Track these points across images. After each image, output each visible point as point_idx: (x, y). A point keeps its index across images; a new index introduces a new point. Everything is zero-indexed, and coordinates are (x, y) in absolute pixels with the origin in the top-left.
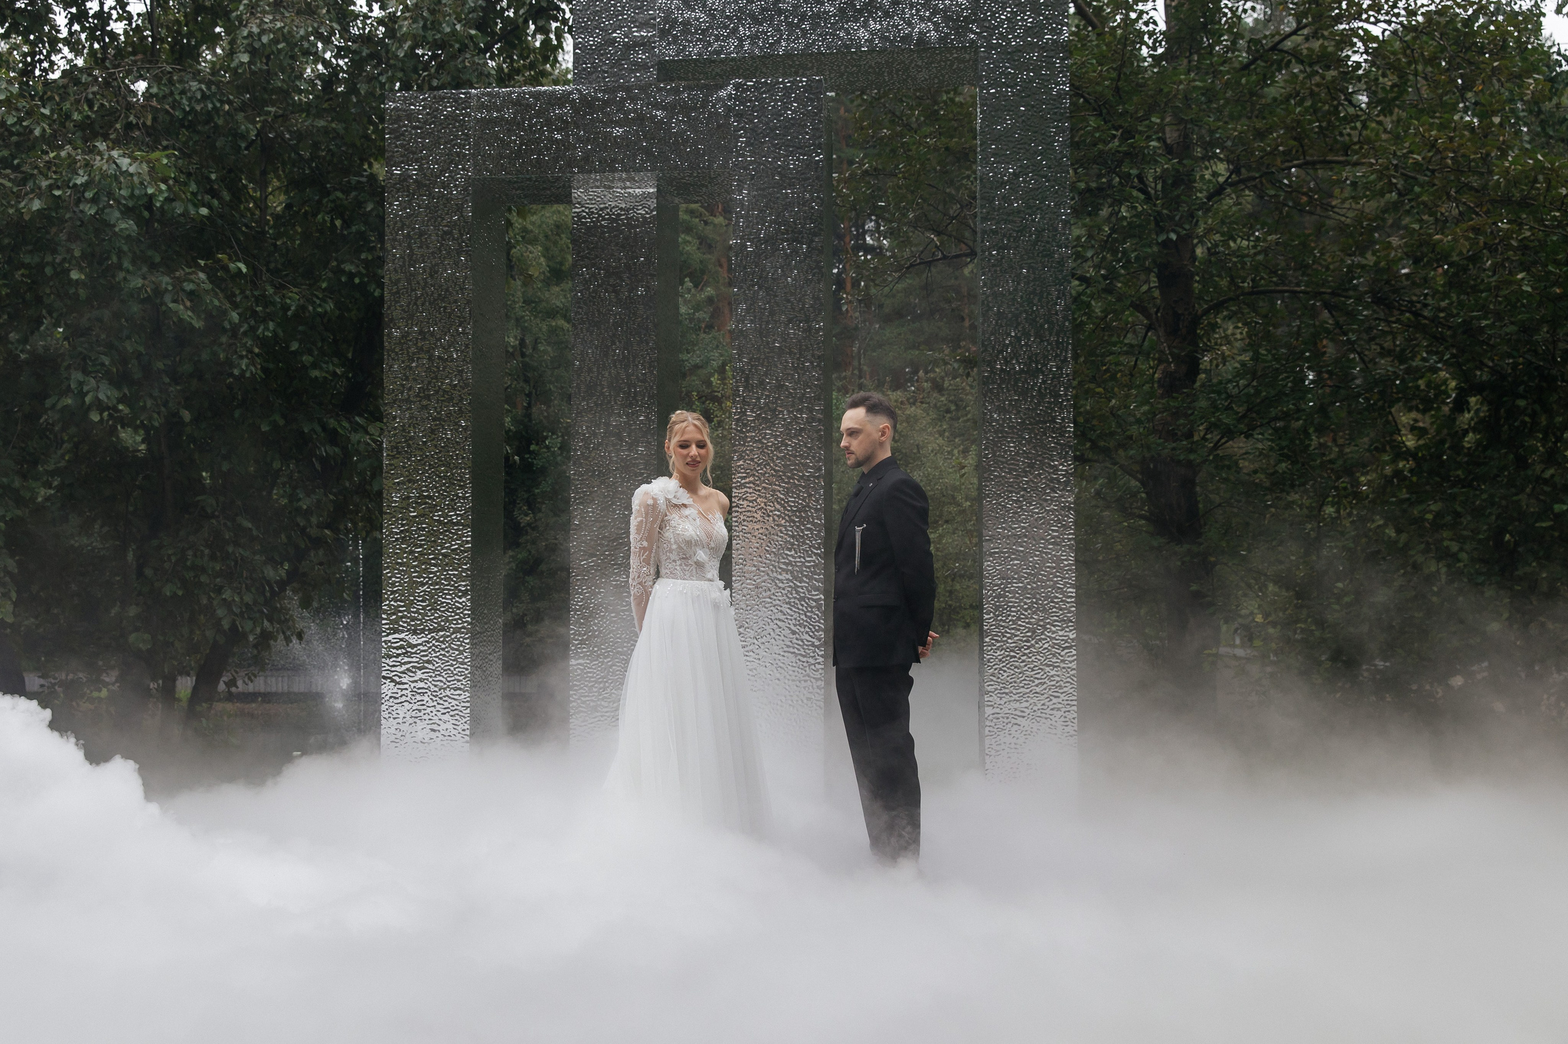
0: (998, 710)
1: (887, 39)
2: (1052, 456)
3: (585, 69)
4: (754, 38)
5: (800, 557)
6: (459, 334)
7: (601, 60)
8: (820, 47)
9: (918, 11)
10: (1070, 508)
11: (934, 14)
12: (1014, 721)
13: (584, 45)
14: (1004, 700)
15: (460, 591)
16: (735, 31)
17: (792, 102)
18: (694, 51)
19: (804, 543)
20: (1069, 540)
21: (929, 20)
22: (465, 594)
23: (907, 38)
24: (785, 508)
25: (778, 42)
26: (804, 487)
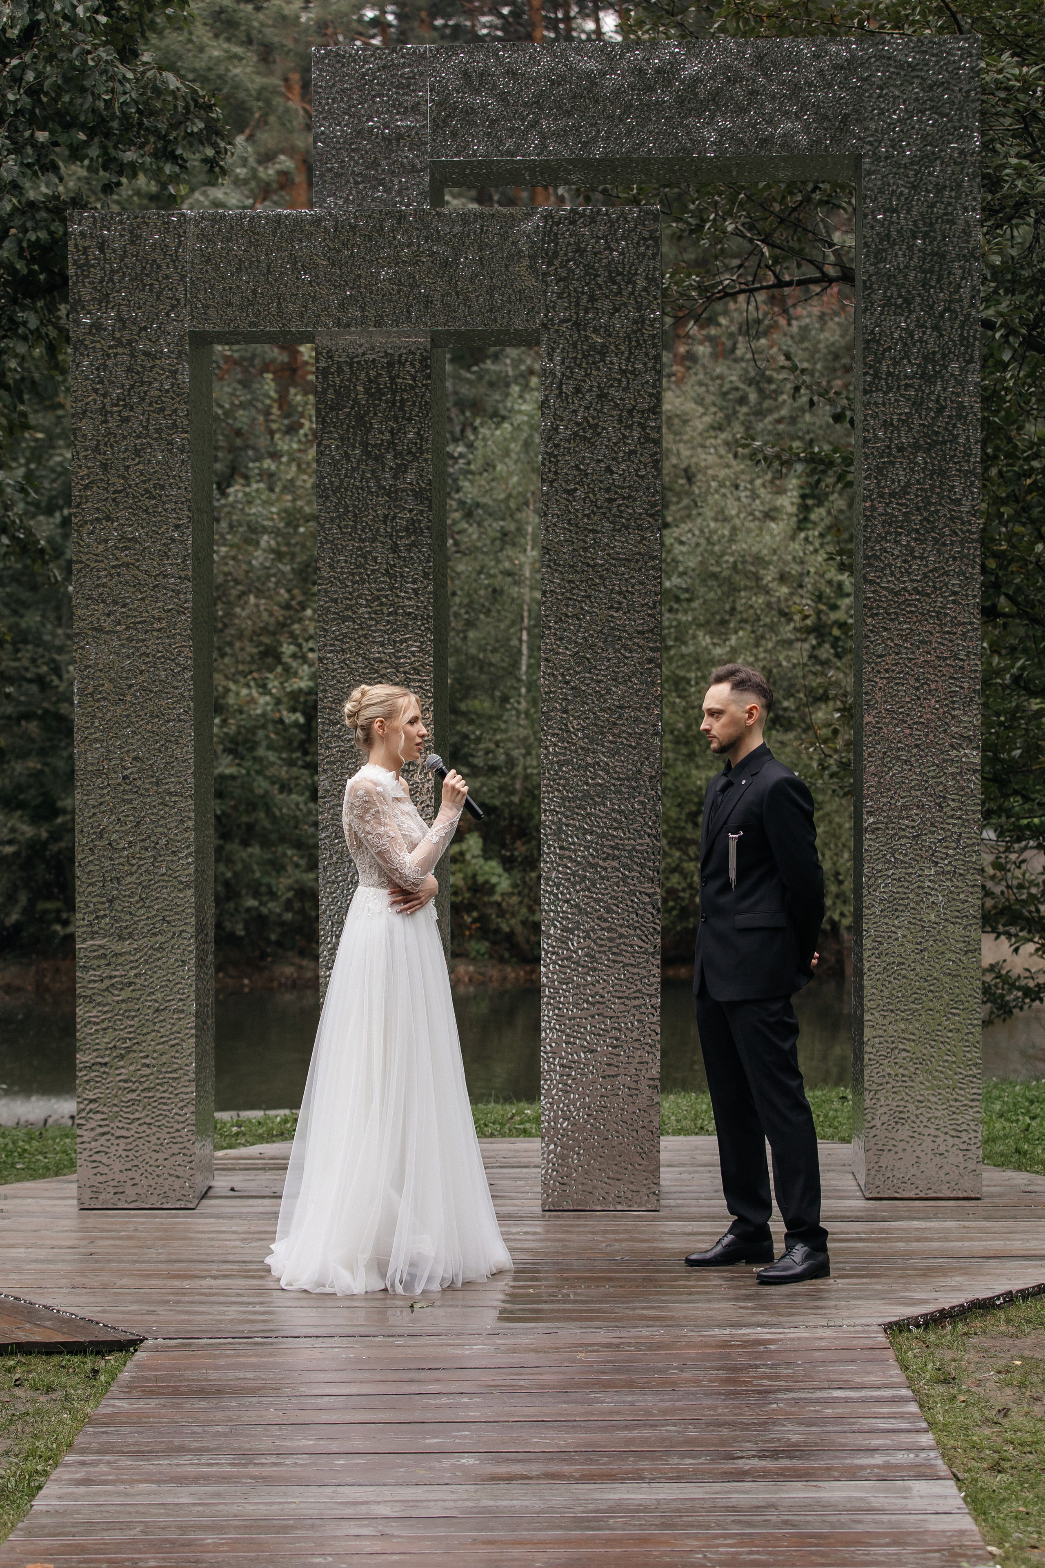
0: (880, 1032)
1: (741, 141)
2: (953, 702)
3: (330, 170)
4: (561, 135)
5: (629, 839)
6: (173, 540)
7: (352, 159)
8: (650, 150)
9: (781, 103)
10: (975, 771)
11: (803, 108)
12: (901, 1046)
13: (328, 137)
14: (889, 1019)
15: (181, 882)
16: (534, 124)
17: (617, 241)
18: (479, 148)
19: (634, 821)
20: (974, 812)
21: (798, 117)
22: (188, 886)
23: (765, 142)
24: (608, 773)
25: (594, 140)
26: (634, 748)
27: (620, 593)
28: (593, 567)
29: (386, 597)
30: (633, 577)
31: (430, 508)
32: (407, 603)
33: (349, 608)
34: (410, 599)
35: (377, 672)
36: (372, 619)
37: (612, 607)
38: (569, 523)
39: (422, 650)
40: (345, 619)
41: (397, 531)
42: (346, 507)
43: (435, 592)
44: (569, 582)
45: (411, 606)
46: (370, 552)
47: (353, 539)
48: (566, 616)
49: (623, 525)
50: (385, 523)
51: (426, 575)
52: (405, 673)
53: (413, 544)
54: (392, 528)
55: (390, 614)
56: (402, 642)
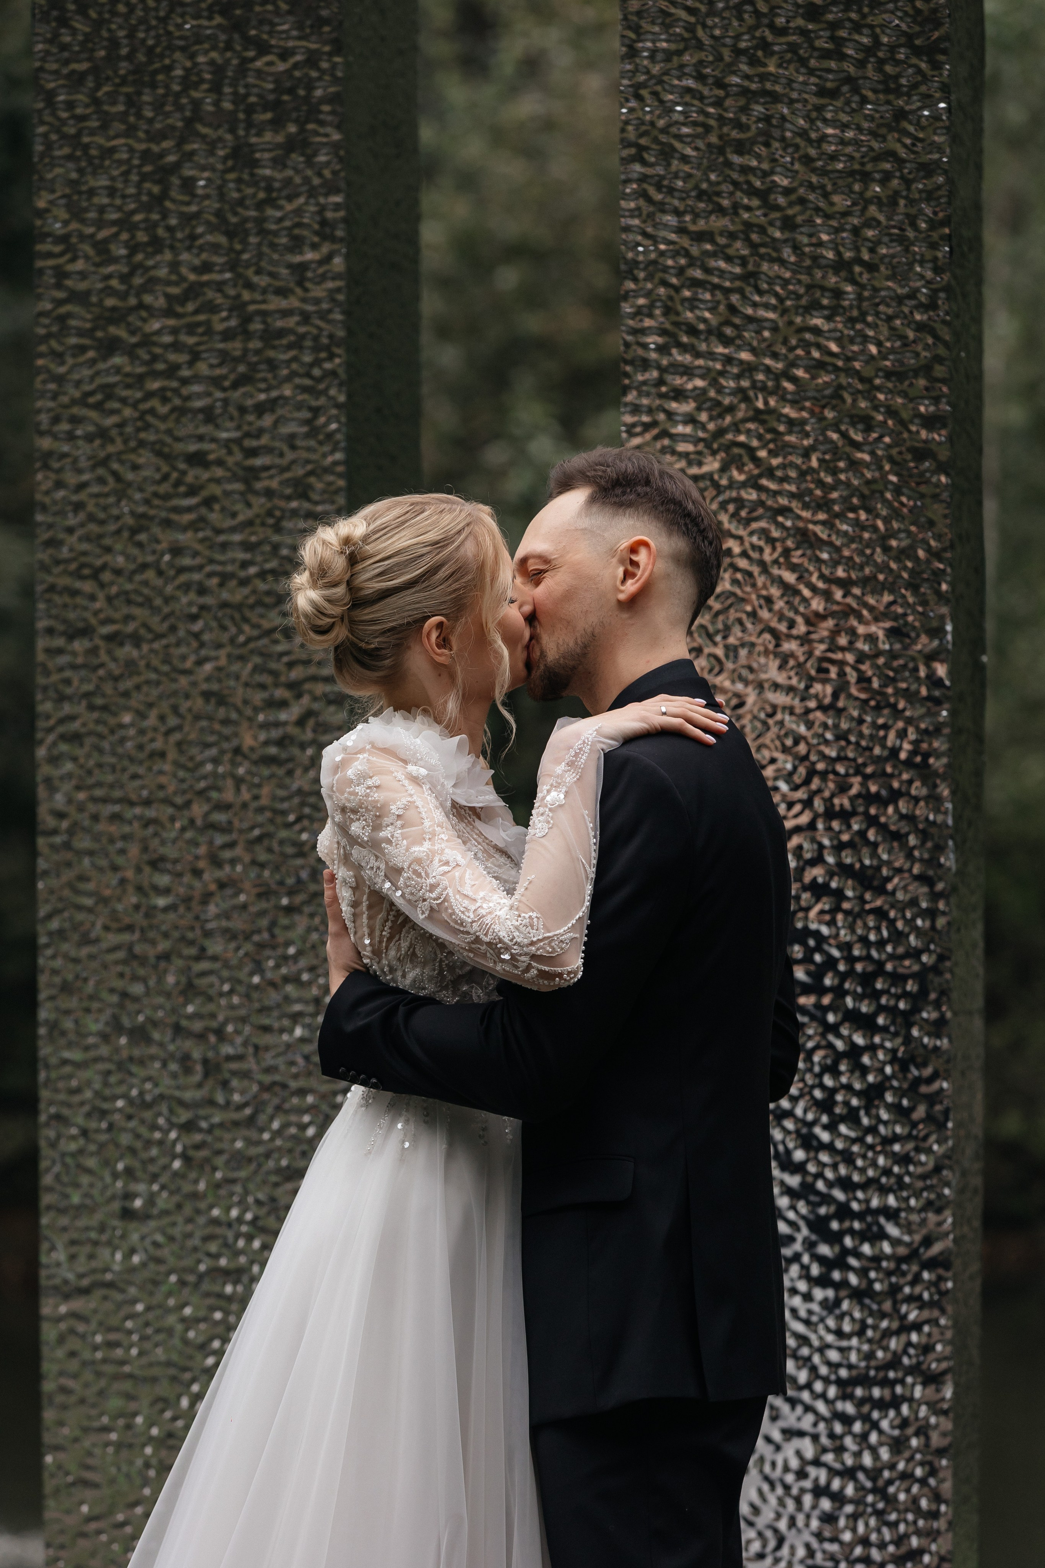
27: (840, 266)
28: (763, 195)
29: (219, 286)
30: (871, 223)
31: (338, 47)
32: (276, 303)
33: (117, 317)
34: (282, 292)
35: (192, 491)
36: (176, 346)
37: (814, 306)
38: (701, 78)
39: (313, 432)
40: (110, 347)
41: (250, 110)
42: (114, 44)
43: (353, 278)
44: (700, 237)
45: (286, 313)
46: (176, 167)
47: (130, 131)
48: (693, 331)
49: (849, 80)
50: (216, 88)
51: (325, 232)
52: (269, 493)
53: (290, 146)
54: (238, 99)
55: (228, 335)
56: (261, 409)
